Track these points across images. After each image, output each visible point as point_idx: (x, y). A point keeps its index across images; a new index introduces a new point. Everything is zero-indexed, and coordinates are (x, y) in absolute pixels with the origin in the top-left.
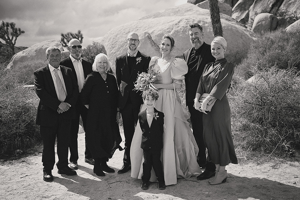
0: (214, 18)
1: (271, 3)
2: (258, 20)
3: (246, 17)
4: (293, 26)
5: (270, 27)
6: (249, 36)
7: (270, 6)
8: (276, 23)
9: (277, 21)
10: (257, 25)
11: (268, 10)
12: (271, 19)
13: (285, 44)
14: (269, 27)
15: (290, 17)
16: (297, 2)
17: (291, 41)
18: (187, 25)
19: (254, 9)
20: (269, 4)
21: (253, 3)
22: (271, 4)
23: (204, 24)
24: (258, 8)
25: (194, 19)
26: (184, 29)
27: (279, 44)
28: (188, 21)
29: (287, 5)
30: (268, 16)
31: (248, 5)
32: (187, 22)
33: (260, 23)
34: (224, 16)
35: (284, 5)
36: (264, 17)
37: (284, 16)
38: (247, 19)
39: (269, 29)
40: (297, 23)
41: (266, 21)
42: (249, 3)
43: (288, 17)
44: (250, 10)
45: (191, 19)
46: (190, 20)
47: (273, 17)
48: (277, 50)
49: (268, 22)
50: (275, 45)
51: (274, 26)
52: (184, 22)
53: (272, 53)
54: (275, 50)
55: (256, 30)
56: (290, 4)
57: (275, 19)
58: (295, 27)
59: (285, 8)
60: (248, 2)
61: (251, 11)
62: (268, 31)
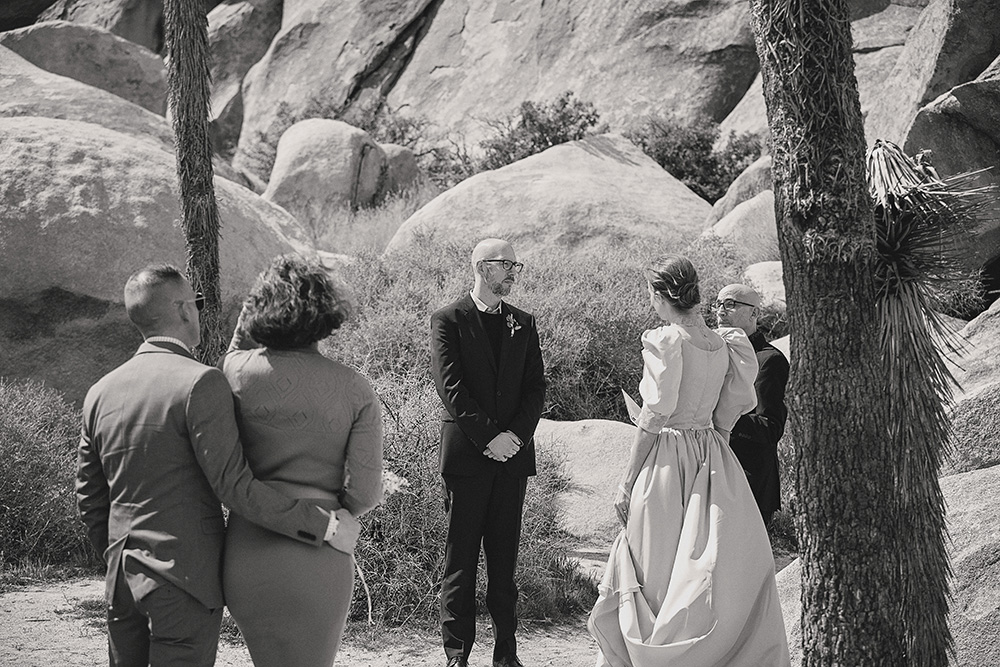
0: (191, 176)
1: (349, 64)
2: (298, 148)
3: (225, 116)
4: (451, 201)
5: (352, 188)
6: (280, 234)
7: (348, 80)
8: (377, 171)
9: (383, 165)
10: (293, 173)
11: (339, 99)
12: (358, 152)
13: (432, 287)
14: (348, 188)
15: (436, 150)
16: (467, 80)
17: (454, 280)
18: (25, 168)
19: (267, 85)
20: (343, 70)
21: (264, 54)
22: (352, 72)
23: (98, 169)
24: (287, 79)
25: (55, 139)
26: (13, 184)
27: (411, 288)
28: (30, 150)
29: (421, 86)
30: (341, 134)
31: (238, 57)
32: (27, 154)
33: (304, 167)
34: (152, 124)
35: (409, 87)
36: (325, 137)
37: (411, 140)
38: (230, 127)
39: (346, 197)
40: (470, 190)
41: (333, 160)
42: (241, 45)
43: (427, 145)
44: (248, 87)
45: (41, 138)
46: (39, 144)
47: (364, 141)
48: (402, 312)
49: (342, 164)
50: (396, 291)
51: (369, 184)
52: (12, 149)
53: (385, 320)
54: (397, 309)
55: (284, 198)
56: (437, 85)
57: (371, 155)
58: (462, 205)
59: (412, 98)
60: (237, 44)
61: (252, 89)
62: (341, 209)
